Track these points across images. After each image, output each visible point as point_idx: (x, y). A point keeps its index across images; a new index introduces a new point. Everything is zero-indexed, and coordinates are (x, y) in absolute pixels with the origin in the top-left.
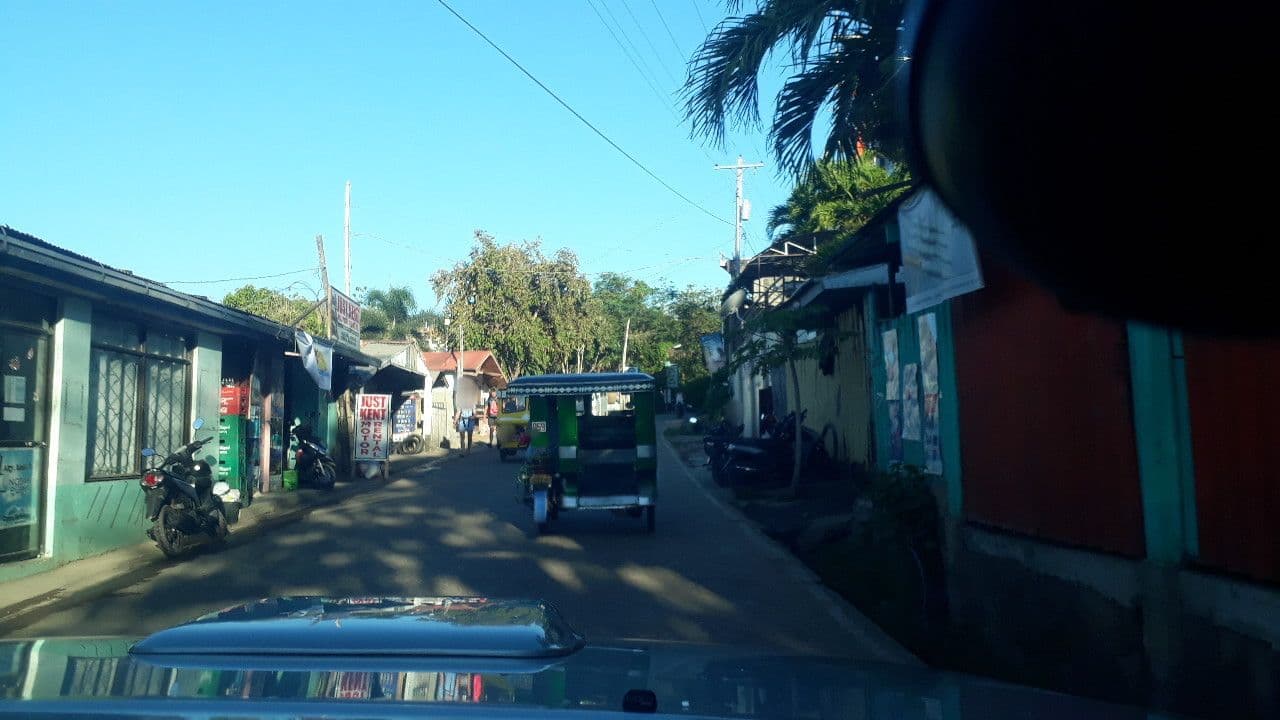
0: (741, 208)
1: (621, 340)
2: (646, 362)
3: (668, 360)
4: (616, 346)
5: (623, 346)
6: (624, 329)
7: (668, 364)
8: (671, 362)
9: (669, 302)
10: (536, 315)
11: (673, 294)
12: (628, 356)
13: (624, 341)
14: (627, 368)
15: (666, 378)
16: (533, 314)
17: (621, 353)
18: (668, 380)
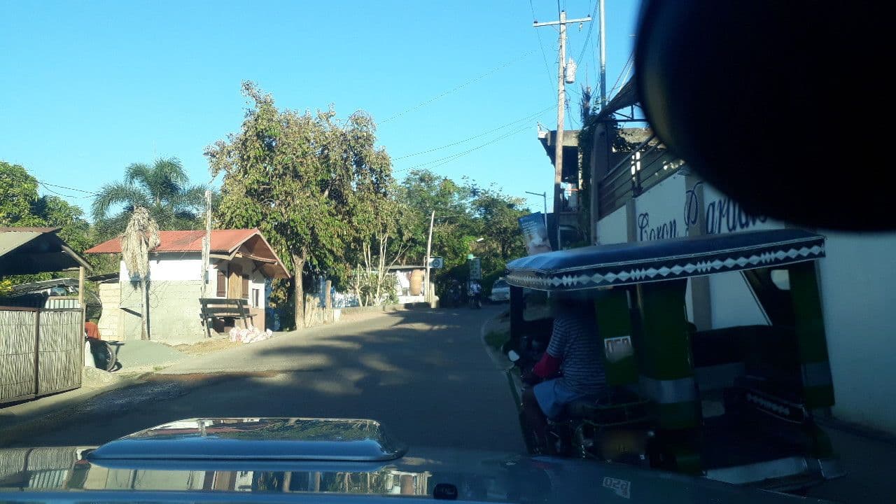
0: (565, 70)
1: (426, 231)
2: (450, 255)
3: (471, 252)
4: (421, 237)
5: (427, 238)
6: (429, 221)
7: (471, 257)
8: (474, 255)
9: (472, 199)
10: (327, 193)
11: (474, 192)
12: (432, 248)
13: (428, 234)
14: (433, 259)
15: (469, 271)
16: (323, 191)
17: (425, 245)
18: (471, 273)
